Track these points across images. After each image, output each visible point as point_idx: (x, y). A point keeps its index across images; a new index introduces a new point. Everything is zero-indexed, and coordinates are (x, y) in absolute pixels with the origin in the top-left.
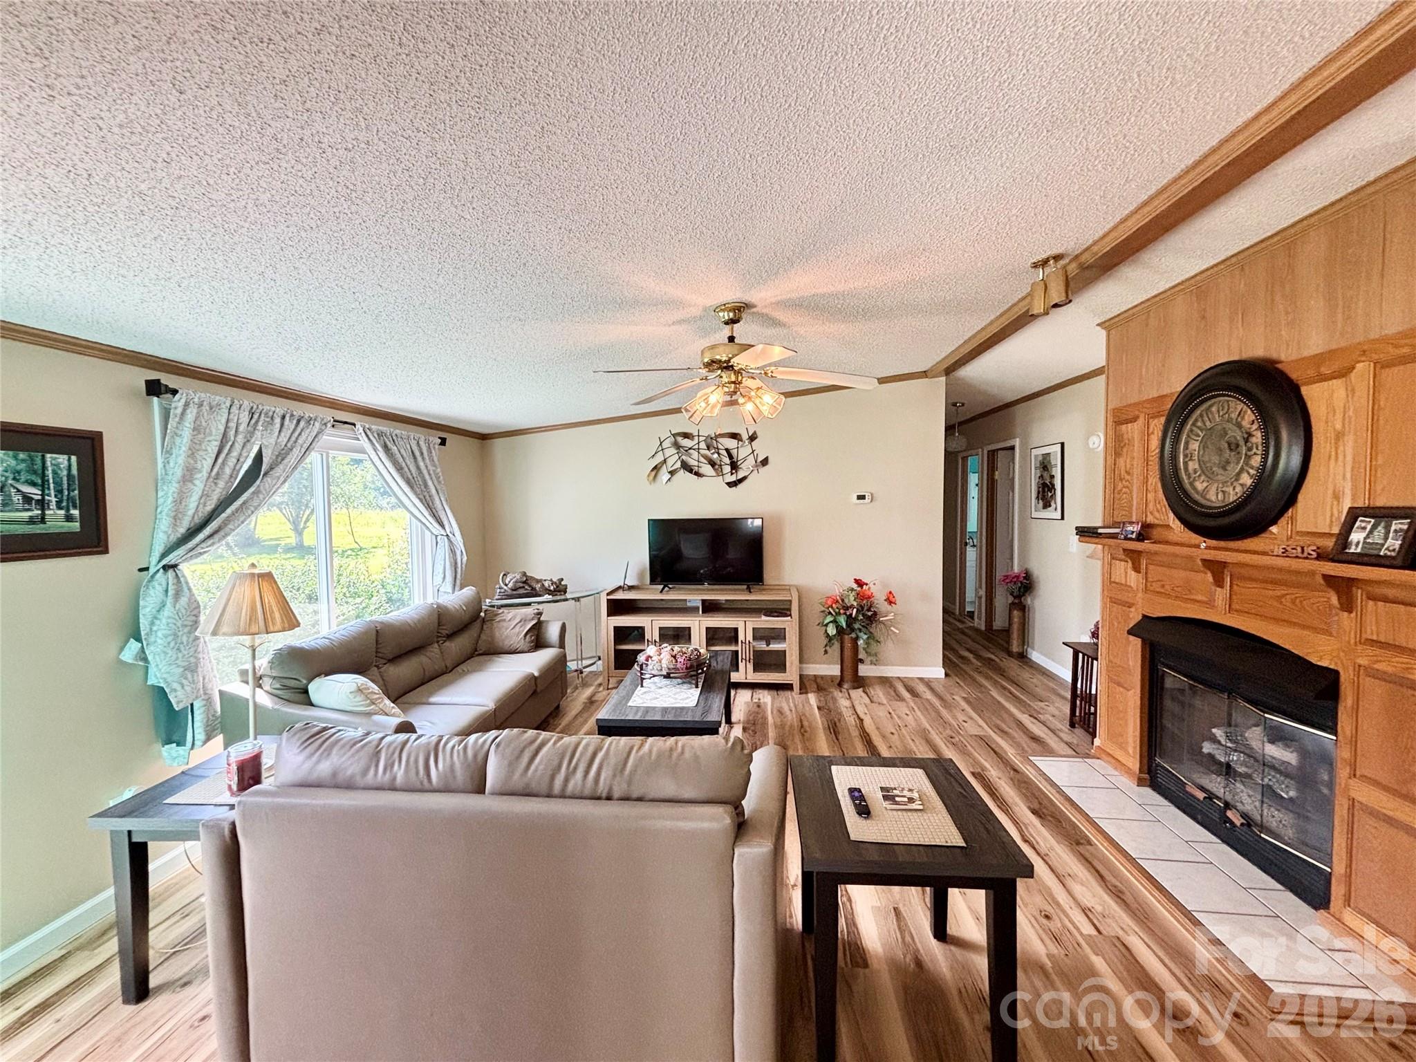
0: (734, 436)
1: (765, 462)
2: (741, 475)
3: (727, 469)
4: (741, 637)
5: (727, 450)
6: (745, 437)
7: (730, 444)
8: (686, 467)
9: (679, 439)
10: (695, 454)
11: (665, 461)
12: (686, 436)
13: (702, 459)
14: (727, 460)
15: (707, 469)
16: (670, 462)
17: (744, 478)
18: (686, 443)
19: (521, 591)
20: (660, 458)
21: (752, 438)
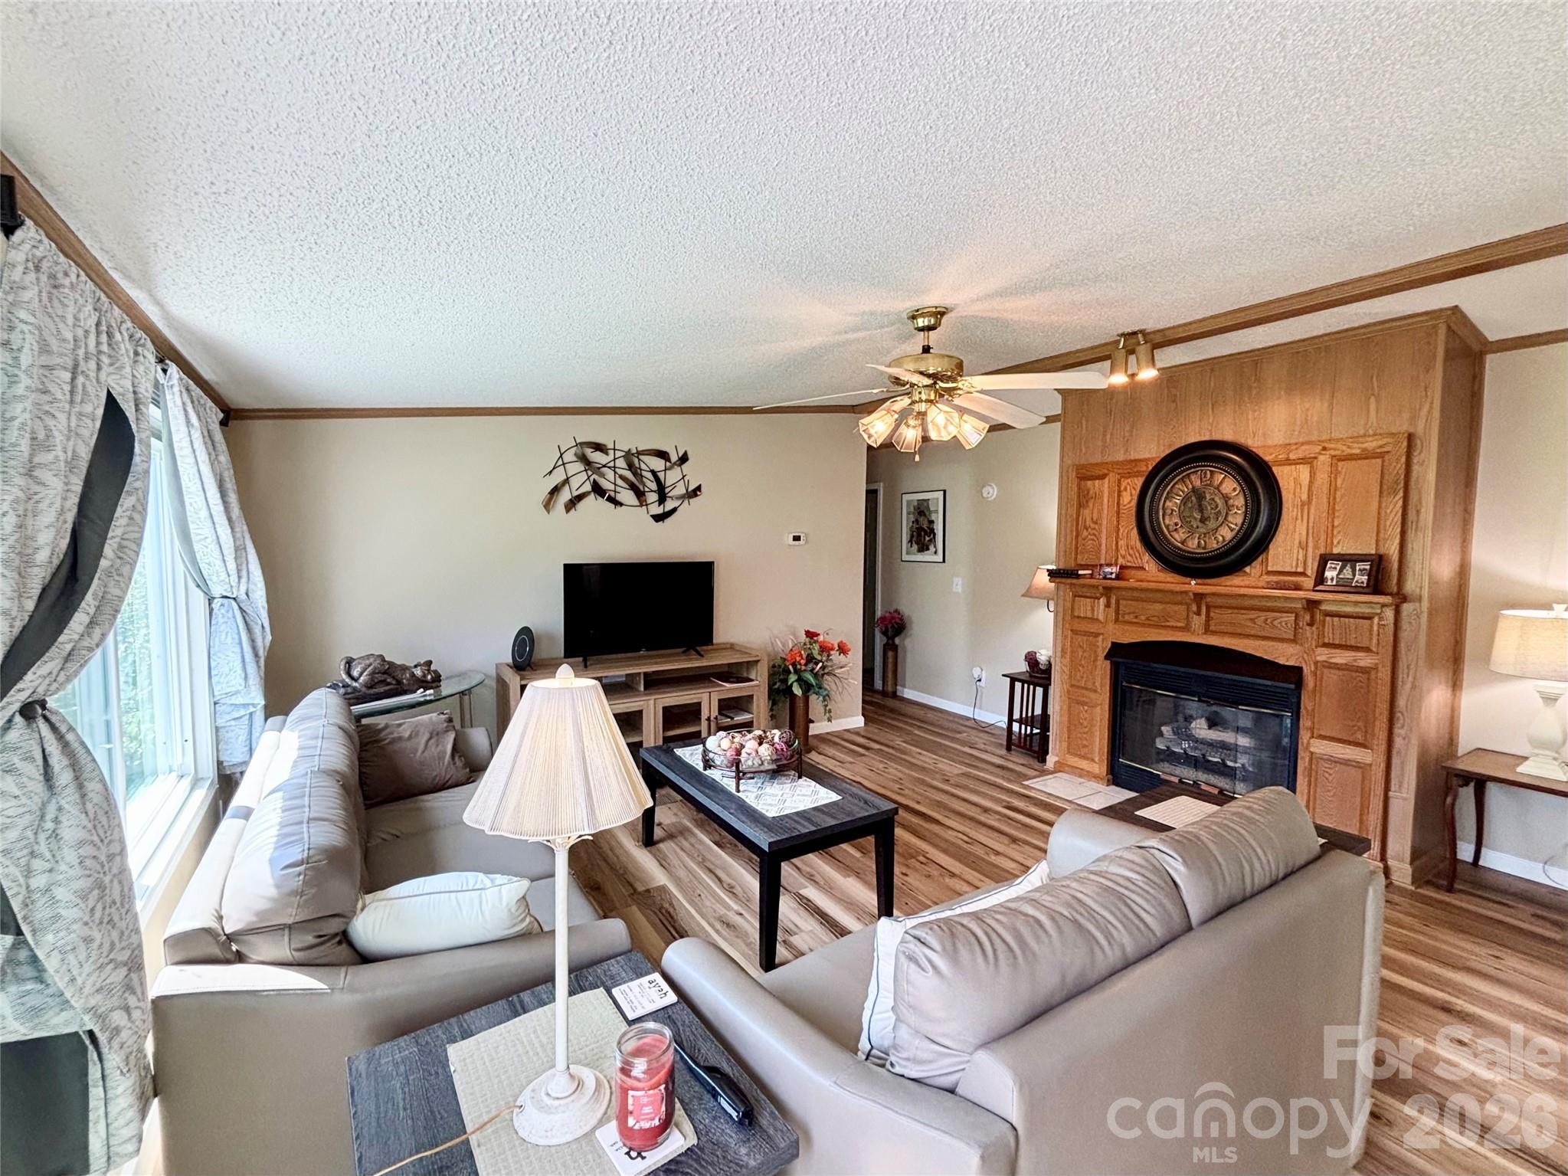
0: (662, 455)
1: (696, 492)
2: (670, 505)
3: (652, 497)
4: (705, 714)
5: (654, 473)
6: (674, 458)
7: (658, 464)
8: (598, 490)
9: (588, 452)
10: (610, 474)
11: (566, 481)
12: (599, 447)
13: (619, 482)
14: (654, 486)
15: (627, 496)
16: (575, 482)
17: (674, 510)
18: (597, 457)
19: (382, 689)
20: (559, 477)
21: (684, 459)
